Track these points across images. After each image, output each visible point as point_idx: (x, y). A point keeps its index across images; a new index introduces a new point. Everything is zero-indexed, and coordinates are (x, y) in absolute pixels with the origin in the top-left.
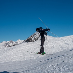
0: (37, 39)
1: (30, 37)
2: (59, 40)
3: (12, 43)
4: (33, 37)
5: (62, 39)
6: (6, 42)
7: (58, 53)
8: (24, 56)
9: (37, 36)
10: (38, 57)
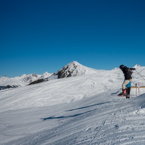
0: (72, 72)
1: (62, 69)
4: (66, 69)
6: (27, 76)
8: (53, 98)
9: (71, 68)
10: (73, 100)
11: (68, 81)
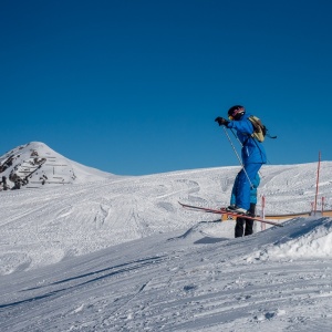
0: (26, 179)
2: (131, 190)
4: (4, 168)
5: (146, 184)
7: (122, 247)
9: (23, 164)
10: (25, 265)
11: (10, 204)
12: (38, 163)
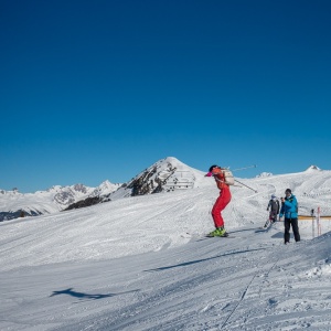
0: (165, 181)
1: (142, 174)
3: (84, 191)
4: (151, 175)
6: (63, 190)
9: (163, 172)
12: (172, 170)
